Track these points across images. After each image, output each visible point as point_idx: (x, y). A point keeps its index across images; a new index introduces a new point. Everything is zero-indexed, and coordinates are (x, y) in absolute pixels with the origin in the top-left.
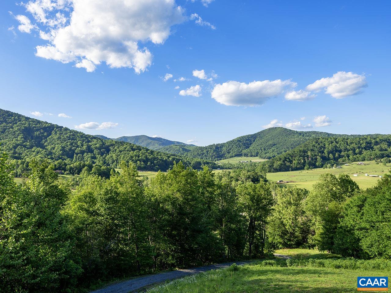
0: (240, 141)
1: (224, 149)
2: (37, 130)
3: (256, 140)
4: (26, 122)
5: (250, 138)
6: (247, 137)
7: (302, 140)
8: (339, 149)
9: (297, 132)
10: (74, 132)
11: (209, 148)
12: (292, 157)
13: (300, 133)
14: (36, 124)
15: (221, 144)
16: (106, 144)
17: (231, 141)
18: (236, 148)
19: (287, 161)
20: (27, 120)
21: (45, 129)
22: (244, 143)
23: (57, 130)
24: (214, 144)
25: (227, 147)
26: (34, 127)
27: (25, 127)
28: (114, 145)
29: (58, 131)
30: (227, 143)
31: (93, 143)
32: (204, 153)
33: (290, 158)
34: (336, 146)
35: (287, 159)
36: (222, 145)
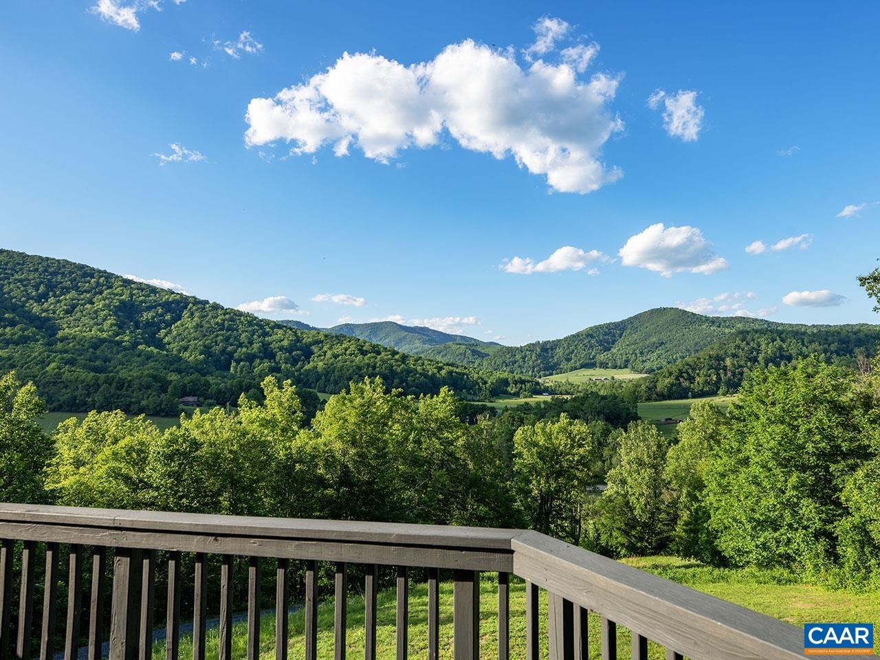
0: (592, 336)
1: (559, 352)
2: (149, 309)
3: (624, 334)
4: (125, 291)
5: (612, 329)
6: (607, 328)
7: (716, 334)
8: (787, 354)
9: (707, 319)
10: (232, 314)
11: (527, 350)
12: (693, 369)
13: (713, 321)
14: (148, 296)
15: (553, 341)
16: (304, 341)
17: (573, 336)
18: (584, 350)
19: (683, 377)
20: (126, 287)
21: (167, 306)
22: (601, 341)
23: (195, 308)
24: (539, 342)
25: (566, 347)
26: (142, 302)
27: (120, 301)
28: (322, 342)
29: (197, 310)
30: (566, 339)
31: (274, 337)
32: (517, 361)
33: (690, 371)
34: (781, 348)
35: (685, 375)
36: (556, 344)
